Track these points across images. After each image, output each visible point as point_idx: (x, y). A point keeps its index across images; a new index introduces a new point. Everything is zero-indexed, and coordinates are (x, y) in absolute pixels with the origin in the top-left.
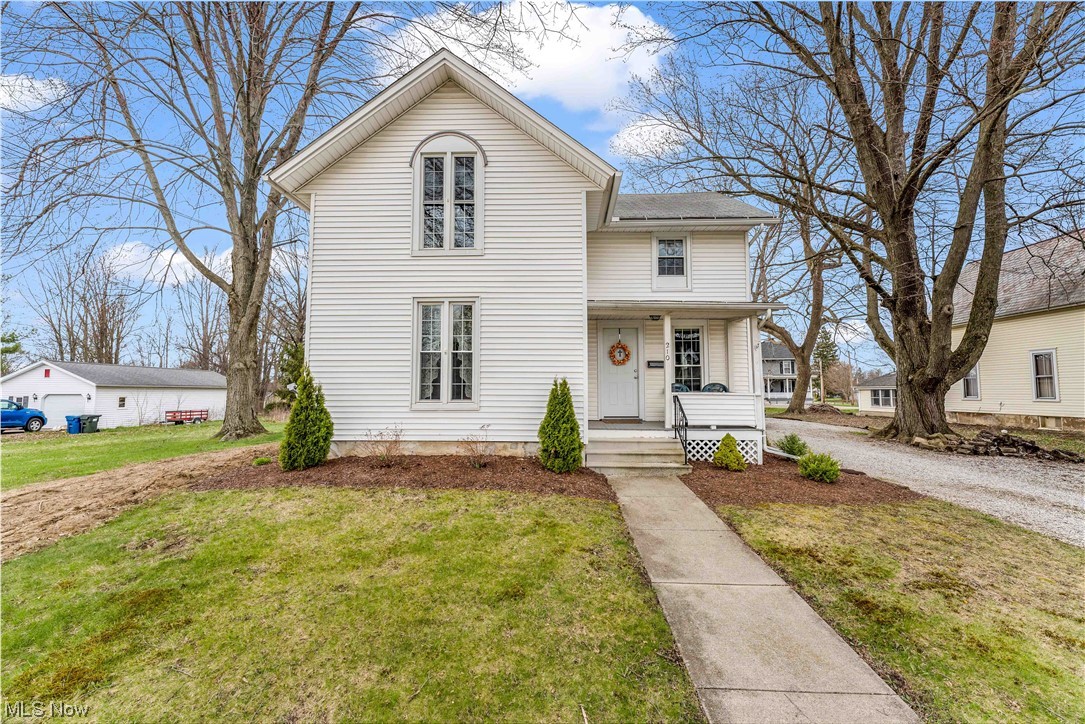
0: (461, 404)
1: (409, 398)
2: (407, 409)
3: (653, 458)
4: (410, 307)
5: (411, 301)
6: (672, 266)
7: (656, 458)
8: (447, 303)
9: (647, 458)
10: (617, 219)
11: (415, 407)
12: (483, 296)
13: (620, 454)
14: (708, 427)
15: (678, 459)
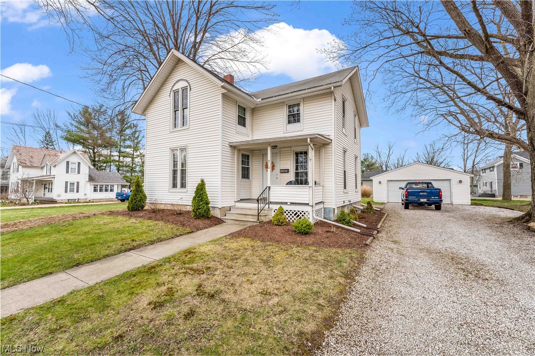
0: (183, 190)
1: (168, 187)
2: (168, 192)
3: (250, 216)
4: (169, 152)
5: (169, 150)
6: (294, 118)
7: (251, 216)
8: (179, 150)
9: (248, 216)
10: (260, 100)
11: (170, 191)
12: (188, 145)
13: (237, 214)
14: (286, 203)
15: (254, 217)
